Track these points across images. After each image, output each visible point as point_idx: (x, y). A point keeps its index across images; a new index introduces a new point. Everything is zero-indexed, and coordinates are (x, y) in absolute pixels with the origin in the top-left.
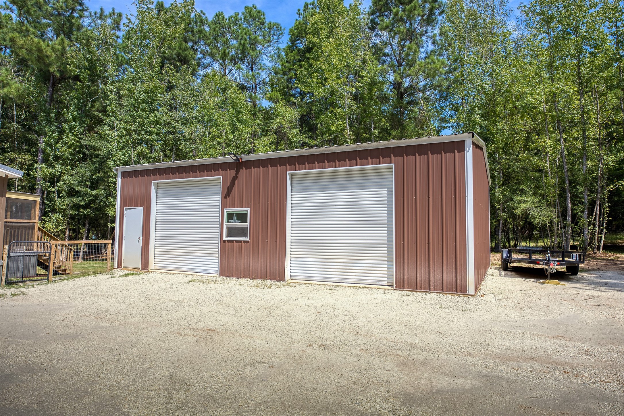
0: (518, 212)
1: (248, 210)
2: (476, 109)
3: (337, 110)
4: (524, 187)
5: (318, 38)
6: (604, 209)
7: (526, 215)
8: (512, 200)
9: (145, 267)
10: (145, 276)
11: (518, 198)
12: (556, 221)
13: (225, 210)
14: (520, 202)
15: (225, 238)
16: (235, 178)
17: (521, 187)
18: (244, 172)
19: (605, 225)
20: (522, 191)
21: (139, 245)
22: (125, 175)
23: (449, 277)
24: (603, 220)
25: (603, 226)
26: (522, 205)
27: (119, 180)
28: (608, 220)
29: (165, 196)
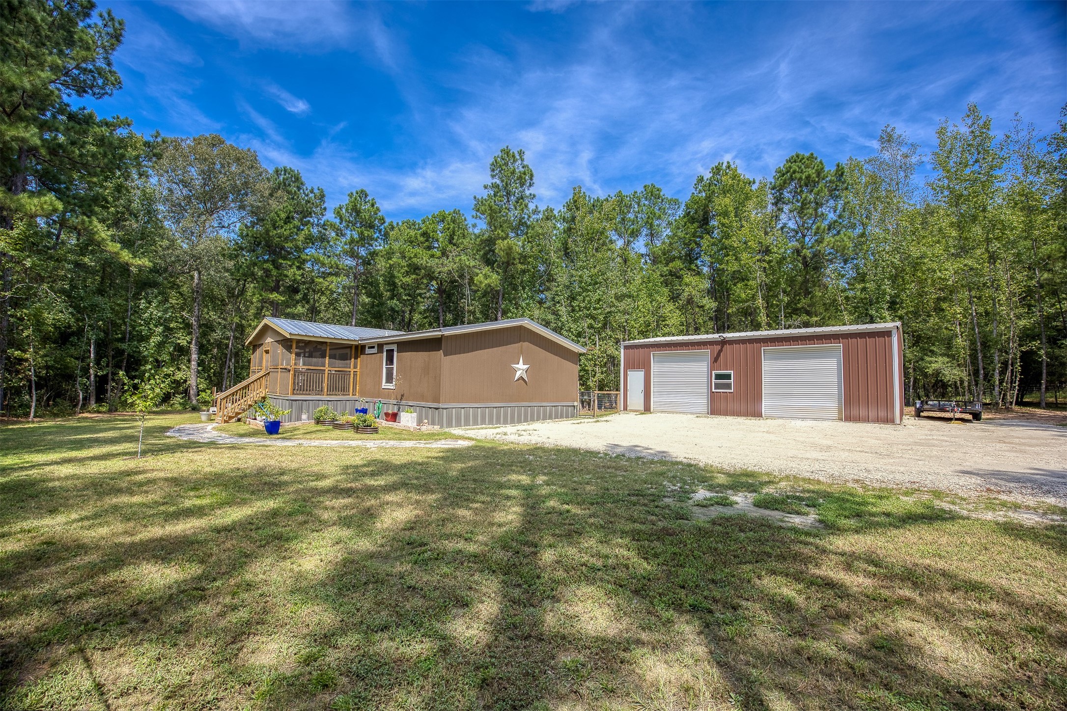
0: (930, 371)
1: (732, 372)
2: (886, 280)
3: (750, 283)
4: (935, 349)
5: (728, 219)
6: (1016, 368)
7: (937, 373)
8: (923, 360)
9: (647, 409)
10: (648, 417)
11: (928, 359)
12: (966, 379)
13: (713, 372)
14: (931, 362)
15: (713, 390)
16: (720, 351)
17: (932, 348)
18: (727, 347)
19: (1017, 383)
20: (932, 352)
21: (642, 395)
22: (626, 347)
23: (882, 414)
24: (1016, 378)
25: (1015, 383)
26: (933, 365)
27: (622, 351)
28: (1020, 378)
29: (658, 362)
